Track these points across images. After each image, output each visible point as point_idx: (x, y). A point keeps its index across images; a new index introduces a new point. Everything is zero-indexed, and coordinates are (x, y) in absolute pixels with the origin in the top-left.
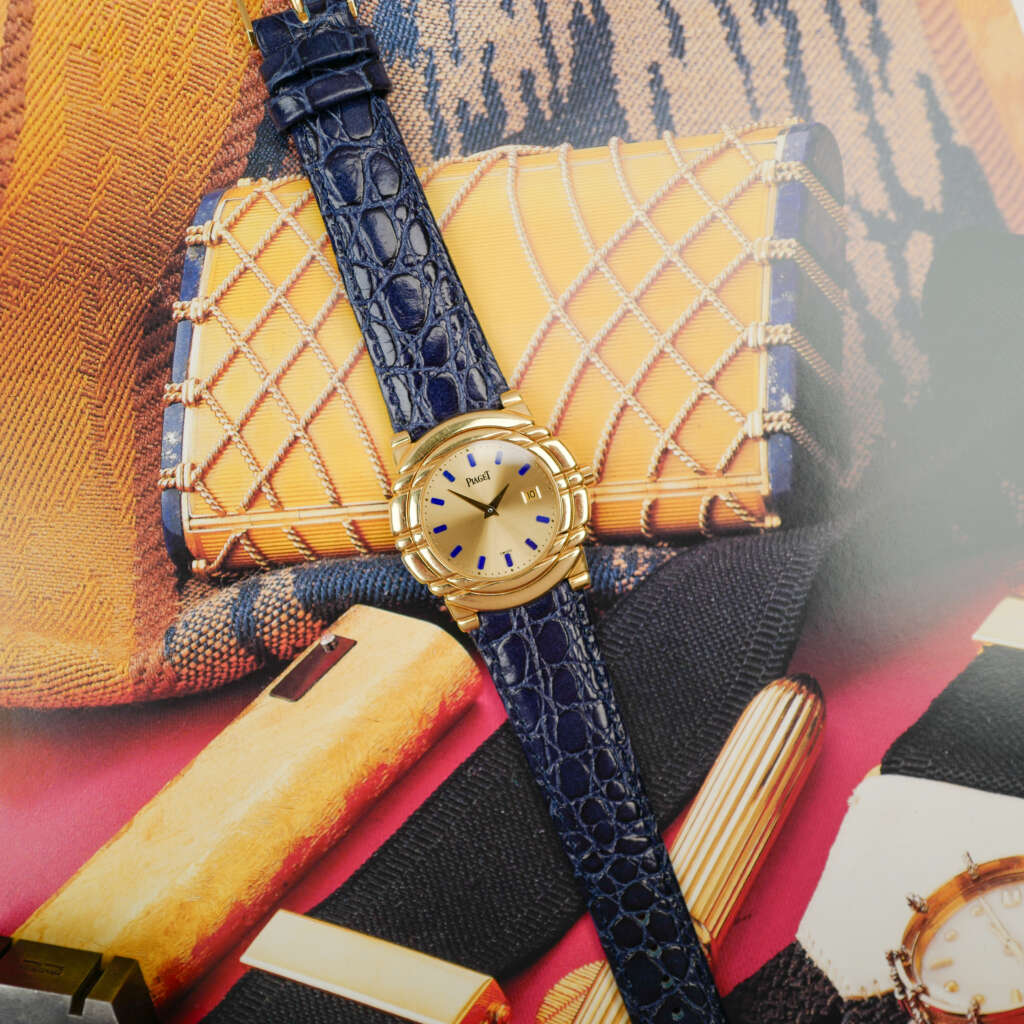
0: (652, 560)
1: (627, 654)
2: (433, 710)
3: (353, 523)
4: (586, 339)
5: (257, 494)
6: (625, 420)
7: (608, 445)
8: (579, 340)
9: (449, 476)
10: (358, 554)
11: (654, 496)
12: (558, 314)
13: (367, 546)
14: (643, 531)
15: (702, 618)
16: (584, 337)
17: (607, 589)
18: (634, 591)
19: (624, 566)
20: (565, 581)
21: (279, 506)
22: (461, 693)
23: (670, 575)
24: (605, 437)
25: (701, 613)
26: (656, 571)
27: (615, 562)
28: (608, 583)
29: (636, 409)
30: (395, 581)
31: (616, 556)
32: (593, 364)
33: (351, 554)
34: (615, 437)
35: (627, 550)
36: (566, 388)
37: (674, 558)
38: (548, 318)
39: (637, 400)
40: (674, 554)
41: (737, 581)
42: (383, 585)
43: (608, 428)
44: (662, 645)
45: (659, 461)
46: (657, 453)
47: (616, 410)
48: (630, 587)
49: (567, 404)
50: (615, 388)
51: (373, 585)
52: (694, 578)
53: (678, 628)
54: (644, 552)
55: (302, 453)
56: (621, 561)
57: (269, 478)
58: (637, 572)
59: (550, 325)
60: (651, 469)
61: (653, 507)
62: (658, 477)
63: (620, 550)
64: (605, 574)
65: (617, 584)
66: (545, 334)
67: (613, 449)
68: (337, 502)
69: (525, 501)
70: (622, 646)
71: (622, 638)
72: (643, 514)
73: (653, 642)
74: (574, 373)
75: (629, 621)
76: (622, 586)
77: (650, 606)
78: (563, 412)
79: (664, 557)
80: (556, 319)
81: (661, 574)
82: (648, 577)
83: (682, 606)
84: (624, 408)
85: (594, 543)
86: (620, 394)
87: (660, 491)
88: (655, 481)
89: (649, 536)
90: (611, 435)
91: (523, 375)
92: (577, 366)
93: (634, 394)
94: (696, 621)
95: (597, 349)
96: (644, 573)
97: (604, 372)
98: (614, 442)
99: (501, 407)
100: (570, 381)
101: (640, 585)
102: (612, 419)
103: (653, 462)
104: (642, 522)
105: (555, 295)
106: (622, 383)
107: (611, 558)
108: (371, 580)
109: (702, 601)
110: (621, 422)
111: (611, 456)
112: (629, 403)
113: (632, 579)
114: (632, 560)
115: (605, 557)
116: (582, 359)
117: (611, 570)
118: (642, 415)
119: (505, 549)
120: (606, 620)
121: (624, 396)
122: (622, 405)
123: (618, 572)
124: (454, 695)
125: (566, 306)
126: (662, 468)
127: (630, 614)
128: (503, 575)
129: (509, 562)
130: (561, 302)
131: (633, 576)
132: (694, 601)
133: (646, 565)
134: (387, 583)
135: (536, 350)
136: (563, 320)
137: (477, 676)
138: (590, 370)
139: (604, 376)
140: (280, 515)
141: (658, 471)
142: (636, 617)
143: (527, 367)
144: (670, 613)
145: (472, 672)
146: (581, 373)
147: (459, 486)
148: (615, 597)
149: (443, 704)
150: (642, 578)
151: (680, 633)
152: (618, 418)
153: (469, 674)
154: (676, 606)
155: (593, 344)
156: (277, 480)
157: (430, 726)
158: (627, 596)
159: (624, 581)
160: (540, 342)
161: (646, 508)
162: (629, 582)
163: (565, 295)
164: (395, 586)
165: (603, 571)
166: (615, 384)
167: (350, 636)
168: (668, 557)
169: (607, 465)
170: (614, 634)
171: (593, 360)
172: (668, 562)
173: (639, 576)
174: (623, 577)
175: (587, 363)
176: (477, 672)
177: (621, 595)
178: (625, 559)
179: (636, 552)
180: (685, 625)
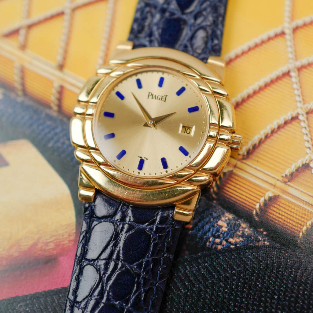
0: (248, 237)
1: (186, 295)
2: (26, 244)
3: (62, 88)
4: (296, 58)
5: (15, 32)
6: (289, 127)
7: (267, 137)
8: (290, 56)
9: (139, 84)
10: (50, 107)
11: (278, 193)
12: (287, 31)
13: (60, 106)
14: (254, 212)
15: (259, 305)
16: (296, 56)
17: (201, 238)
18: (220, 252)
19: (225, 229)
20: (172, 206)
21: (23, 47)
22: (52, 246)
23: (254, 257)
24: (268, 130)
25: (261, 301)
26: (246, 247)
27: (220, 223)
28: (205, 234)
29: (303, 124)
30: (62, 140)
31: (223, 219)
32: (291, 77)
33: (47, 106)
34: (275, 135)
35: (234, 218)
36: (261, 82)
37: (266, 246)
38: (278, 30)
39: (307, 119)
40: (267, 243)
41: (304, 295)
42: (52, 139)
43: (274, 125)
44: (216, 306)
45: (297, 170)
46: (299, 163)
47: (288, 117)
48: (220, 247)
49: (255, 93)
50: (296, 101)
51: (46, 135)
52: (272, 271)
53: (236, 301)
54: (245, 228)
55: (60, 25)
56: (225, 225)
57: (30, 27)
58: (231, 240)
59: (276, 36)
60: (288, 172)
61: (273, 200)
62: (289, 181)
63: (229, 216)
64: (207, 227)
65: (211, 239)
66: (270, 39)
67: (269, 141)
68: (61, 67)
69: (180, 132)
70: (186, 287)
71: (189, 281)
72: (262, 200)
73: (211, 300)
74: (273, 75)
75: (203, 271)
76: (214, 243)
77: (225, 271)
78: (249, 97)
79: (259, 241)
80: (283, 33)
81: (248, 252)
82: (237, 249)
83: (250, 287)
84: (295, 118)
85: (213, 199)
86: (297, 107)
87: (284, 192)
88: (285, 183)
89: (257, 219)
90: (273, 132)
91: (237, 57)
92: (278, 72)
93: (307, 113)
94: (253, 304)
95: (300, 69)
96: (236, 244)
97: (295, 86)
98: (272, 138)
99: (206, 63)
100: (267, 79)
101: (227, 250)
102: (281, 121)
103: (293, 168)
104: (257, 206)
105: (292, 18)
106: (304, 101)
107: (219, 218)
108: (47, 130)
109: (267, 292)
110: (286, 127)
111: (264, 146)
112: (301, 117)
113: (224, 243)
114: (233, 229)
115: (215, 215)
116: (285, 69)
117: (213, 226)
118: (304, 131)
119: (144, 156)
120: (186, 260)
121: (300, 111)
122: (294, 115)
123: (218, 231)
124: (47, 244)
125: (295, 29)
126: (297, 176)
127: (206, 267)
128: (131, 172)
129: (141, 166)
130: (294, 24)
131: (227, 241)
132: (261, 288)
133: (241, 239)
134: (55, 138)
135: (257, 46)
136: (288, 37)
137: (70, 241)
138: (286, 80)
139: (294, 89)
140: (19, 53)
141: (292, 177)
142: (210, 273)
143: (244, 53)
144: (237, 286)
145: (70, 235)
146: (278, 78)
147: (142, 94)
148: (204, 248)
149: (35, 244)
150: (232, 247)
151: (235, 306)
152: (286, 123)
153: (66, 236)
154: (245, 283)
155: (299, 64)
156: (35, 32)
157: (16, 254)
158: (212, 253)
159: (218, 240)
160: (263, 42)
161: (267, 198)
162: (221, 243)
163: (300, 22)
164: (59, 144)
165: (207, 223)
166: (298, 99)
167: (8, 158)
168: (261, 243)
169: (257, 151)
170: (185, 275)
171: (292, 74)
172: (259, 247)
173: (230, 243)
174: (218, 237)
175: (287, 74)
176: (72, 238)
177: (210, 249)
178: (228, 224)
179: (239, 225)
180: (243, 302)
